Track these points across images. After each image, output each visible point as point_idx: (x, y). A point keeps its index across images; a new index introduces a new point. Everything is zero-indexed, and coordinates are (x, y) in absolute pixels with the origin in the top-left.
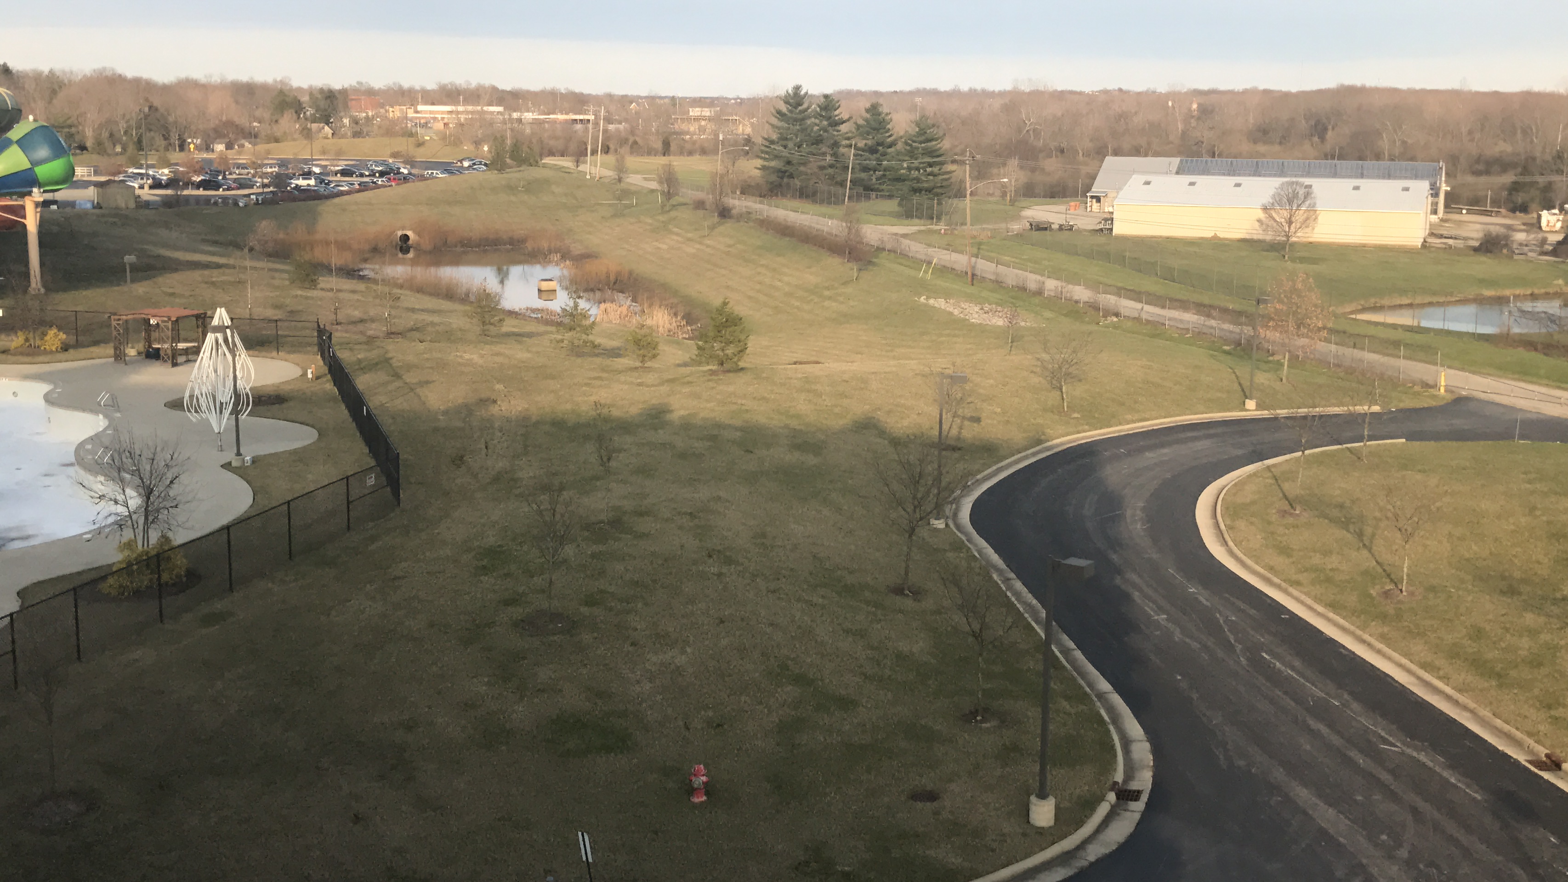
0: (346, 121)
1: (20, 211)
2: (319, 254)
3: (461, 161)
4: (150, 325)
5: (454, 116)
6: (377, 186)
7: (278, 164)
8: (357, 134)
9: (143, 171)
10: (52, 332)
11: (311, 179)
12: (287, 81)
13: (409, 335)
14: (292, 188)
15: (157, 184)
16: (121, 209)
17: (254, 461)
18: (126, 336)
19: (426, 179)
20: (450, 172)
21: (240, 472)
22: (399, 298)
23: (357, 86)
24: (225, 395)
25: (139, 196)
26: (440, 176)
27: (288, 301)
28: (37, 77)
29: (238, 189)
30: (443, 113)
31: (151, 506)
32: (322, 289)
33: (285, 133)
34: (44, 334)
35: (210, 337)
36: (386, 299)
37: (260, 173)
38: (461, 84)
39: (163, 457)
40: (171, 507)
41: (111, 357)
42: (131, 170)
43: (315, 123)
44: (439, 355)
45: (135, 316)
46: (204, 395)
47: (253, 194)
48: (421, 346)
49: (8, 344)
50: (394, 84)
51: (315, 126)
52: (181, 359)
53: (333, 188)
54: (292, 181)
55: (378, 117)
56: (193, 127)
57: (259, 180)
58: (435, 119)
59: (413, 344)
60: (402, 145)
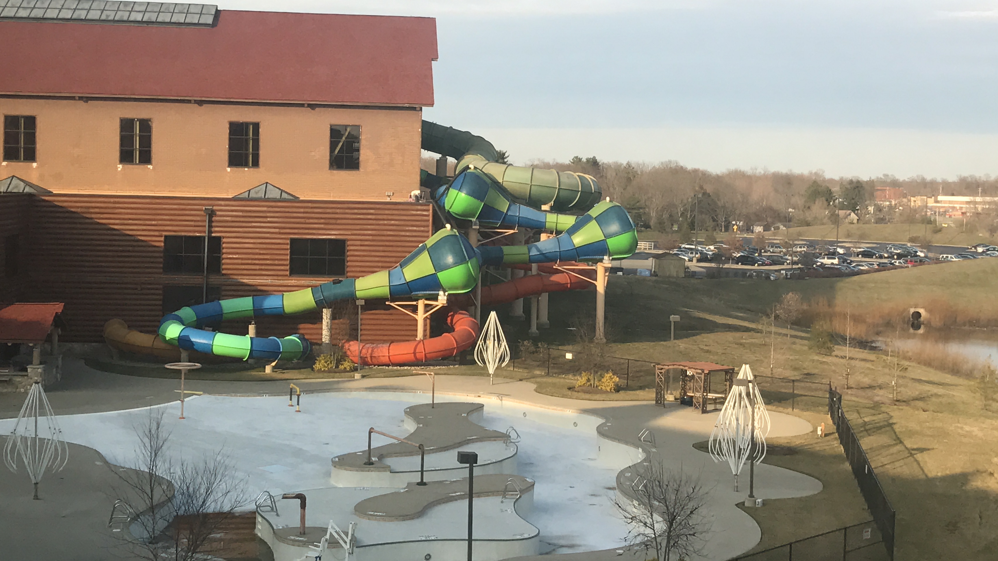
0: (871, 209)
1: (593, 274)
2: (837, 326)
3: (975, 247)
4: (686, 376)
5: (972, 206)
6: (896, 268)
7: (805, 244)
8: (880, 221)
9: (693, 247)
10: (608, 376)
11: (835, 258)
12: (821, 173)
13: (913, 403)
14: (817, 266)
15: (704, 258)
16: (673, 277)
17: (765, 503)
18: (666, 384)
19: (941, 262)
20: (965, 257)
21: (752, 512)
22: (906, 369)
23: (883, 178)
24: (744, 443)
25: (688, 268)
26: (955, 259)
27: (806, 364)
28: (618, 168)
29: (771, 265)
30: (962, 203)
31: (674, 531)
32: (836, 356)
33: (815, 218)
34: (602, 376)
35: (735, 389)
36: (894, 369)
37: (791, 252)
38: (980, 177)
39: (686, 490)
40: (689, 534)
41: (653, 400)
42: (683, 246)
43: (842, 210)
44: (940, 425)
45: (675, 367)
46: (726, 440)
47: (783, 269)
48: (924, 415)
49: (574, 382)
50: (917, 176)
51: (842, 213)
52: (710, 407)
53: (854, 267)
54: (818, 260)
55: (900, 206)
56: (737, 212)
57: (790, 258)
58: (954, 208)
59: (916, 412)
60: (920, 231)
